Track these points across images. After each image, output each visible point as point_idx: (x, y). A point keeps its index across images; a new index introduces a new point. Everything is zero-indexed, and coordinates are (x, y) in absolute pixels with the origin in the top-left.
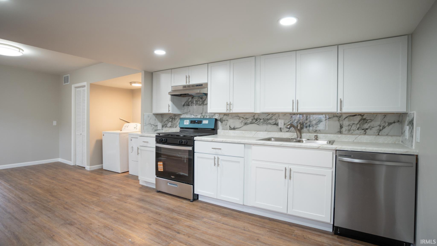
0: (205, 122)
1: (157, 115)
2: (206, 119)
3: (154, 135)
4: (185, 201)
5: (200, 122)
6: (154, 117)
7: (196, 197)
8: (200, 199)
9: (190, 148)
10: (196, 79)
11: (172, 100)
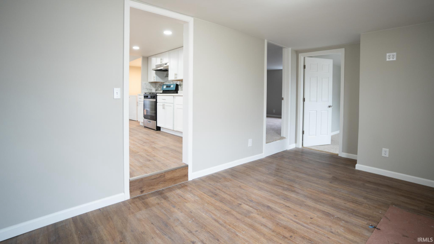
0: (172, 86)
1: (152, 83)
2: (172, 84)
3: (143, 94)
4: (152, 130)
5: (170, 86)
6: (150, 84)
7: (158, 129)
8: (161, 130)
9: (155, 100)
10: (165, 60)
11: (156, 74)
